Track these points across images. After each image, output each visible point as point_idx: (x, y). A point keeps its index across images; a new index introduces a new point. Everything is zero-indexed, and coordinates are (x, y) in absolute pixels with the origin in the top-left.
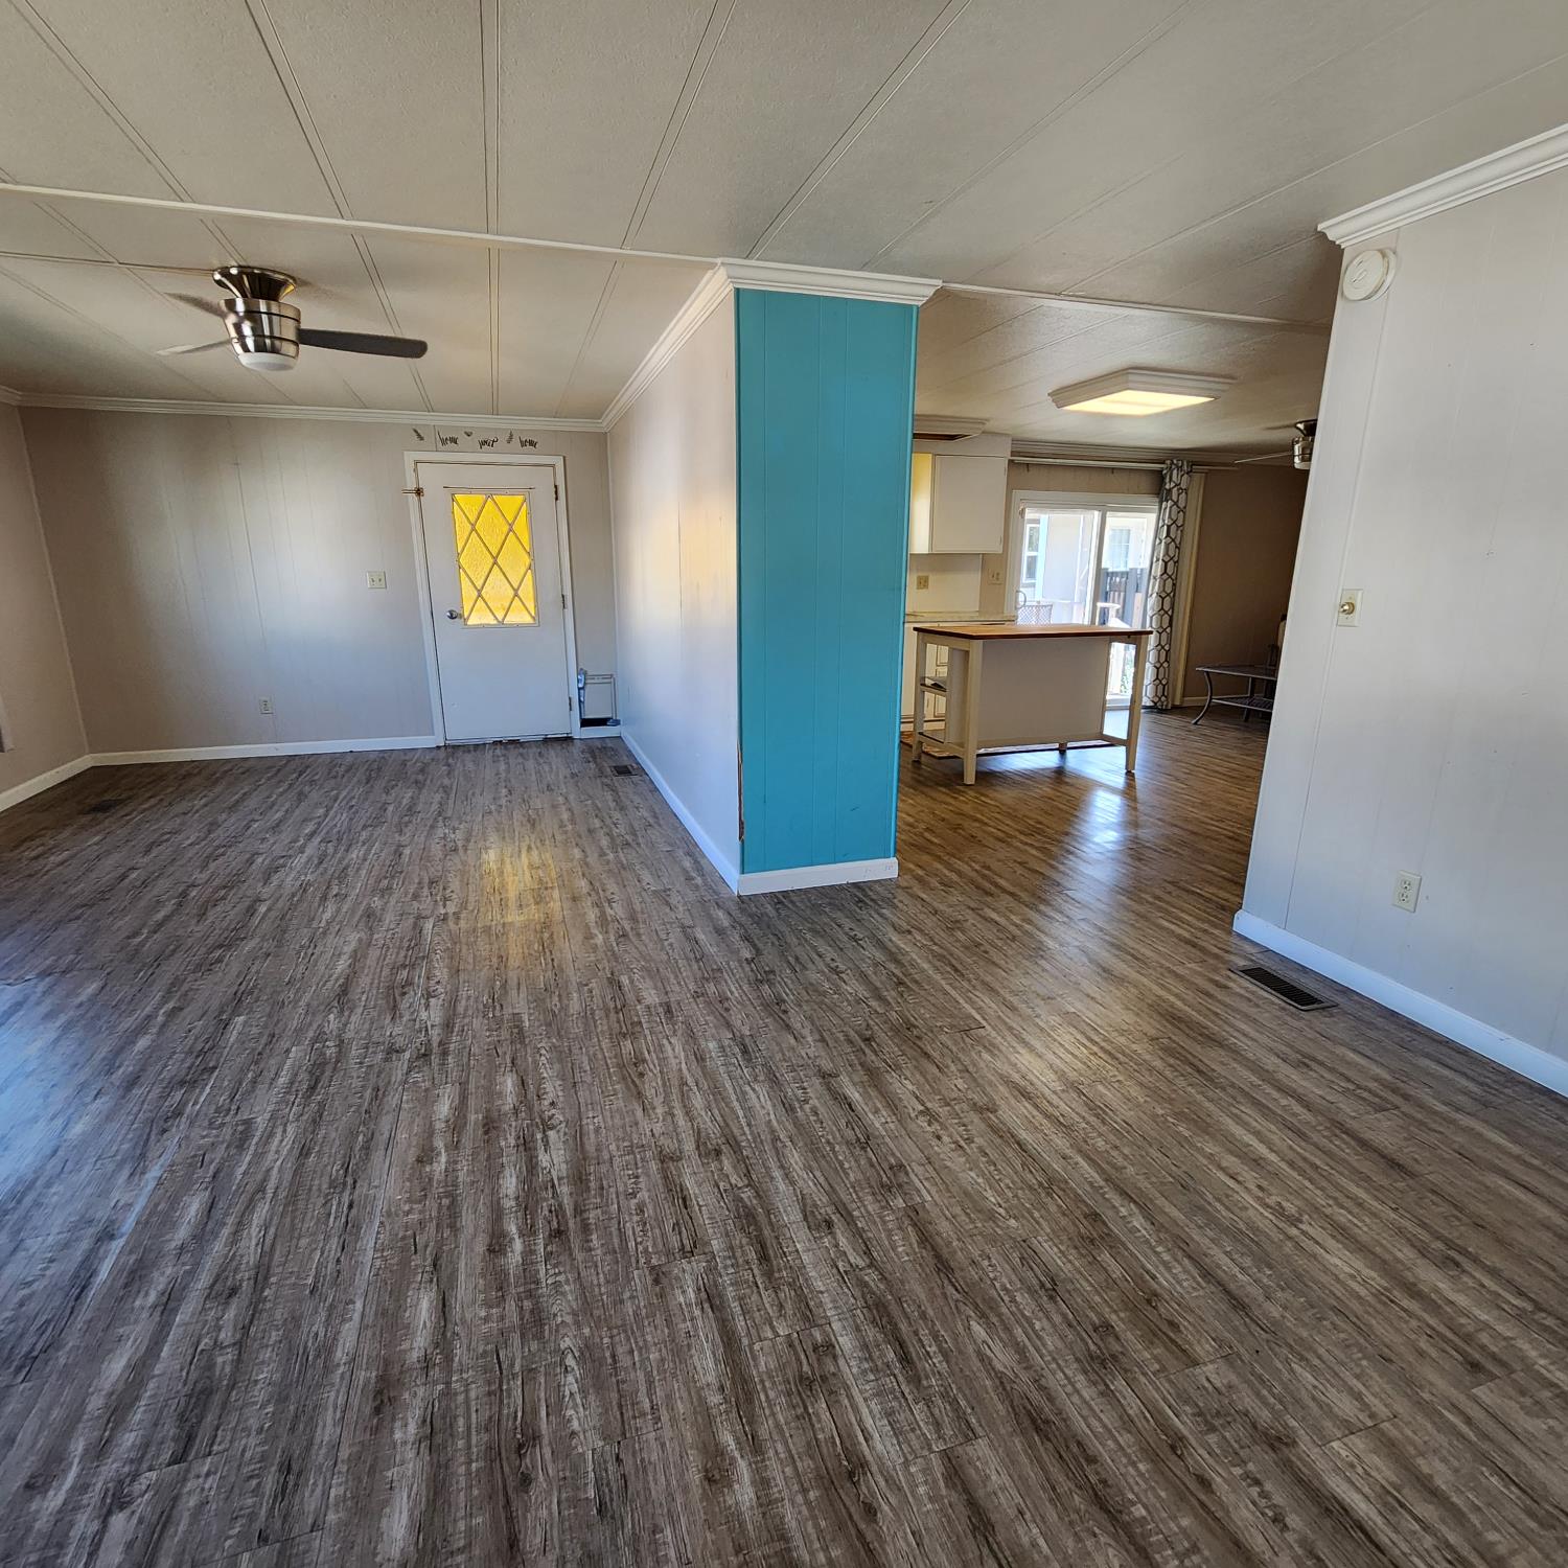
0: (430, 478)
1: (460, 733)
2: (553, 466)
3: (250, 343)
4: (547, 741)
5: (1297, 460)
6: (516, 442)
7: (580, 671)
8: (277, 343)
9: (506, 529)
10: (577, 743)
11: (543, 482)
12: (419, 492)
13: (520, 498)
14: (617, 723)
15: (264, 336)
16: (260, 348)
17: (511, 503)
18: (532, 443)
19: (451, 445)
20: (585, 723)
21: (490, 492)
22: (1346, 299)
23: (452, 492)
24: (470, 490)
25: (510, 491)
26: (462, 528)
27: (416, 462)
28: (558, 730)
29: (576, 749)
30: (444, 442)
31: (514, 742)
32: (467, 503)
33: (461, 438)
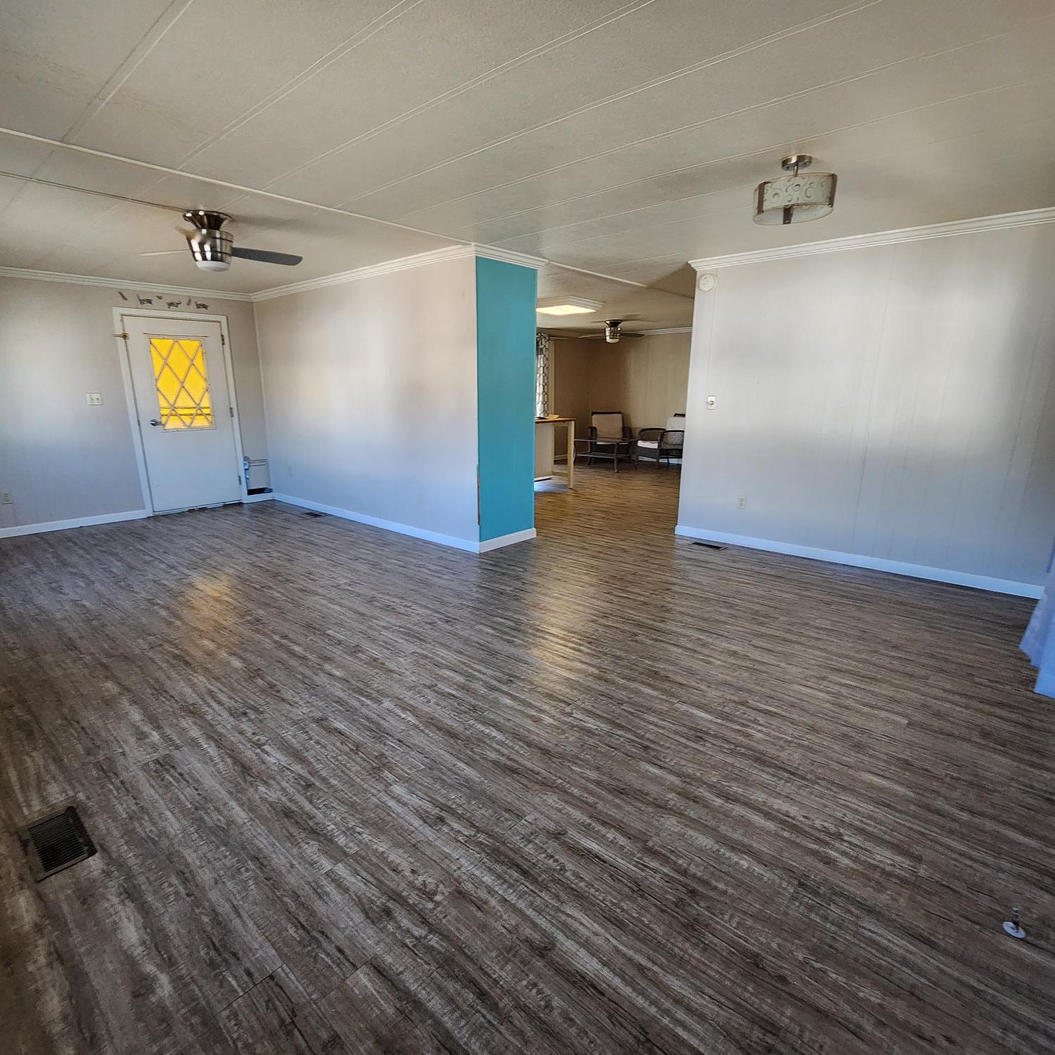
0: (133, 327)
1: (162, 506)
2: (220, 322)
3: (209, 255)
4: (226, 506)
5: (608, 338)
6: (193, 305)
7: (246, 459)
8: (224, 256)
9: (188, 363)
10: (245, 506)
11: (213, 332)
12: (125, 336)
13: (196, 344)
14: (270, 491)
15: (217, 252)
16: (214, 258)
17: (191, 346)
18: (205, 307)
19: (148, 305)
20: (251, 492)
21: (176, 338)
22: (702, 291)
23: (150, 336)
24: (163, 336)
25: (187, 337)
26: (158, 362)
27: (122, 315)
28: (231, 498)
29: (245, 510)
30: (142, 302)
31: (203, 510)
32: (162, 345)
33: (155, 300)
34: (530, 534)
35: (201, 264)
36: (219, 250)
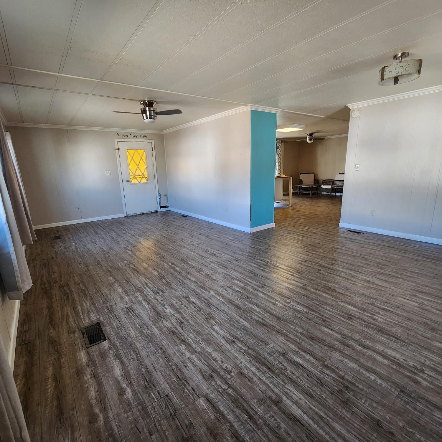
0: (122, 146)
1: (130, 212)
2: (151, 142)
3: (148, 117)
4: (152, 213)
5: (308, 141)
6: (142, 136)
7: (159, 194)
8: (154, 117)
9: (140, 158)
10: (159, 213)
11: (149, 146)
12: (118, 149)
13: (143, 151)
14: (168, 207)
16: (150, 118)
17: (141, 151)
18: (146, 137)
19: (126, 137)
20: (161, 207)
21: (136, 149)
22: (353, 117)
23: (127, 149)
24: (131, 149)
25: (140, 149)
26: (129, 158)
27: (118, 141)
28: (154, 210)
29: (159, 214)
30: (124, 136)
31: (144, 214)
32: (131, 152)
33: (129, 135)
34: (272, 225)
35: (146, 121)
36: (152, 115)
